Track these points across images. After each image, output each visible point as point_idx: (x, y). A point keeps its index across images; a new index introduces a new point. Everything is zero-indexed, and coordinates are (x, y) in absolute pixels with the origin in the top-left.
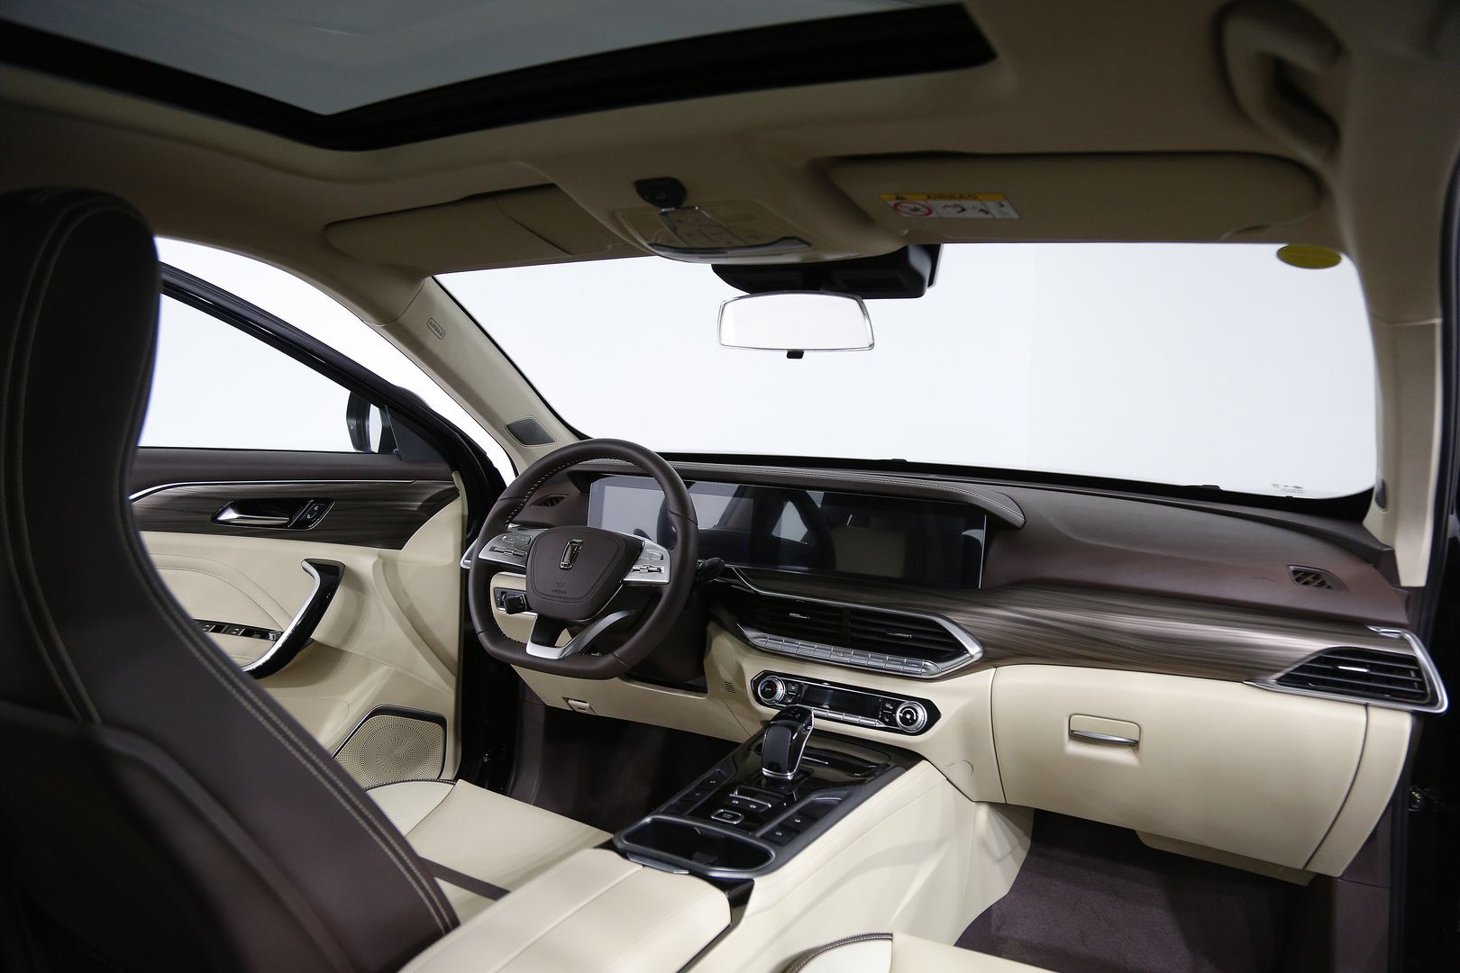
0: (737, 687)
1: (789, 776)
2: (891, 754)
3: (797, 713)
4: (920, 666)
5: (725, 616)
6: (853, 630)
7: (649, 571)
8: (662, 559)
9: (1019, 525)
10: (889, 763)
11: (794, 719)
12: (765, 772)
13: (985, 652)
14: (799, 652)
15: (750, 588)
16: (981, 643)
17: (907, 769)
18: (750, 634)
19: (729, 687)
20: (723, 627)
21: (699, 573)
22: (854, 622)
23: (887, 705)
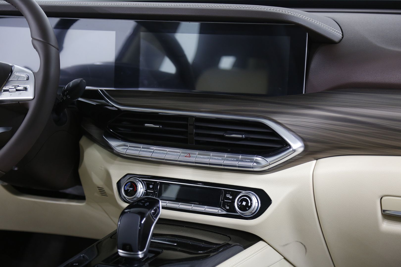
0: (107, 190)
1: (141, 255)
2: (231, 236)
3: (146, 202)
4: (252, 161)
5: (94, 131)
6: (197, 135)
7: (17, 90)
8: (28, 79)
9: (337, 40)
10: (230, 243)
11: (143, 207)
12: (121, 252)
13: (306, 147)
14: (154, 155)
15: (113, 106)
16: (303, 140)
17: (245, 248)
18: (114, 143)
19: (102, 191)
20: (93, 140)
21: (66, 93)
22: (197, 127)
23: (228, 196)
